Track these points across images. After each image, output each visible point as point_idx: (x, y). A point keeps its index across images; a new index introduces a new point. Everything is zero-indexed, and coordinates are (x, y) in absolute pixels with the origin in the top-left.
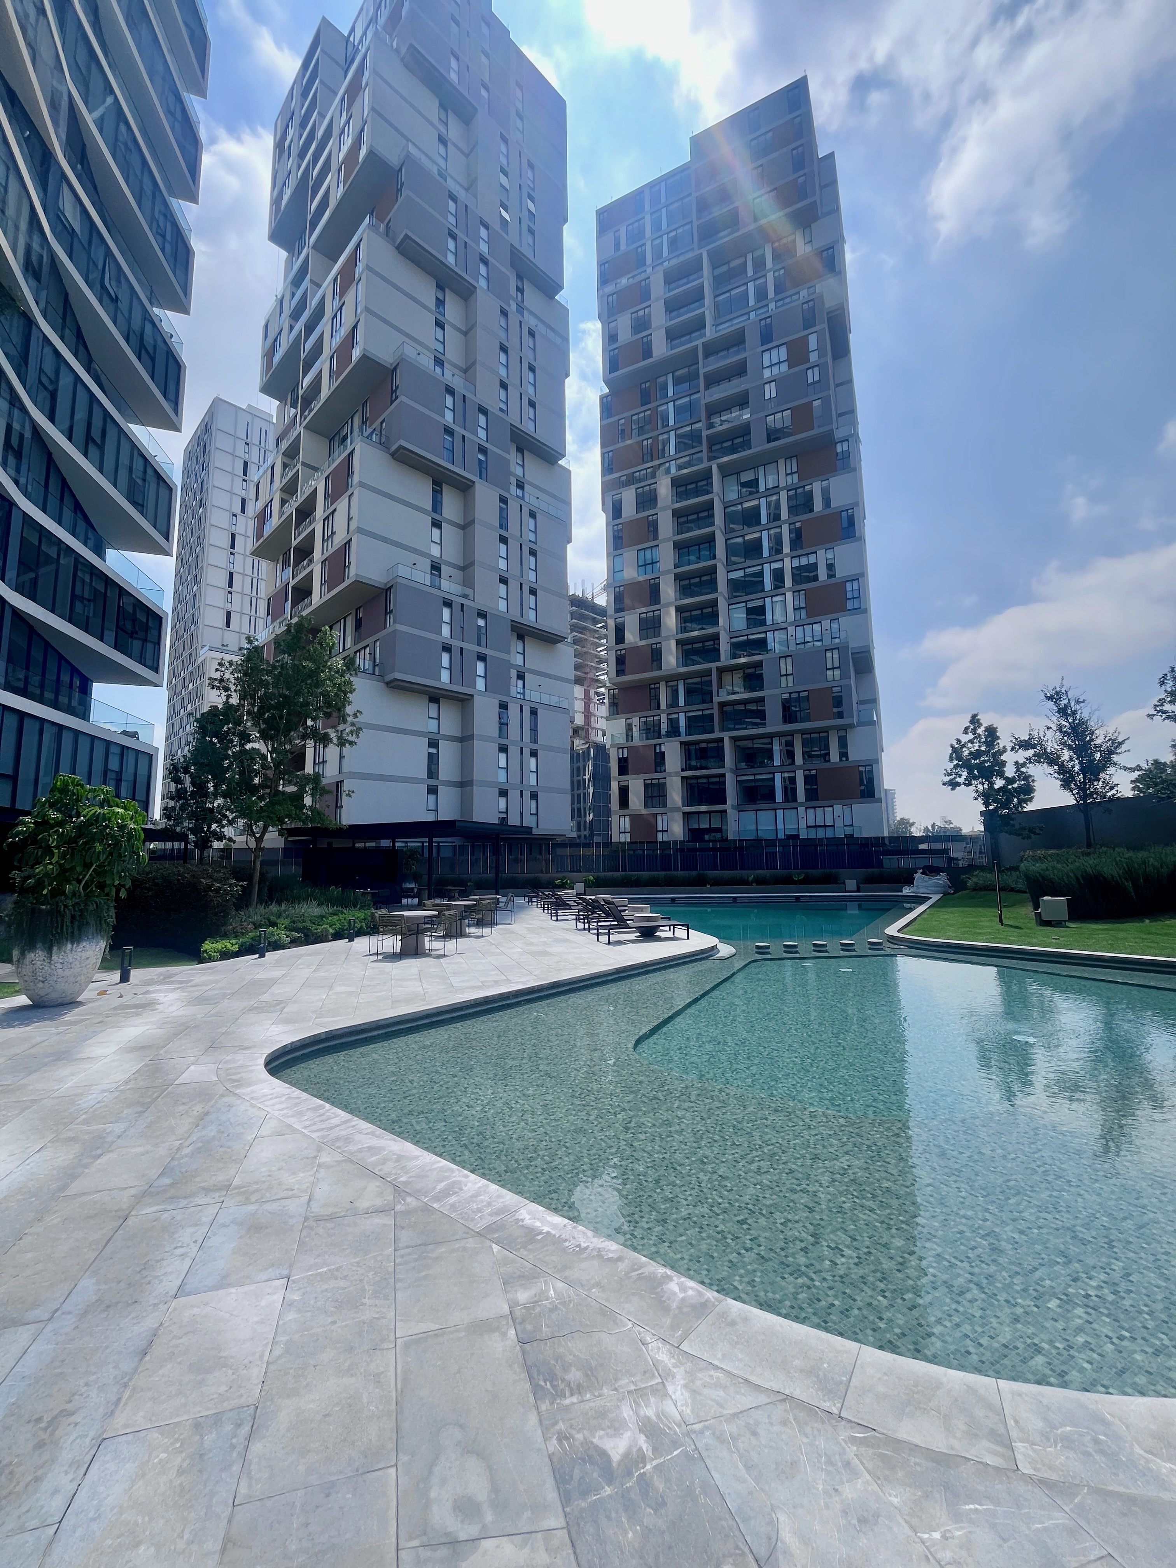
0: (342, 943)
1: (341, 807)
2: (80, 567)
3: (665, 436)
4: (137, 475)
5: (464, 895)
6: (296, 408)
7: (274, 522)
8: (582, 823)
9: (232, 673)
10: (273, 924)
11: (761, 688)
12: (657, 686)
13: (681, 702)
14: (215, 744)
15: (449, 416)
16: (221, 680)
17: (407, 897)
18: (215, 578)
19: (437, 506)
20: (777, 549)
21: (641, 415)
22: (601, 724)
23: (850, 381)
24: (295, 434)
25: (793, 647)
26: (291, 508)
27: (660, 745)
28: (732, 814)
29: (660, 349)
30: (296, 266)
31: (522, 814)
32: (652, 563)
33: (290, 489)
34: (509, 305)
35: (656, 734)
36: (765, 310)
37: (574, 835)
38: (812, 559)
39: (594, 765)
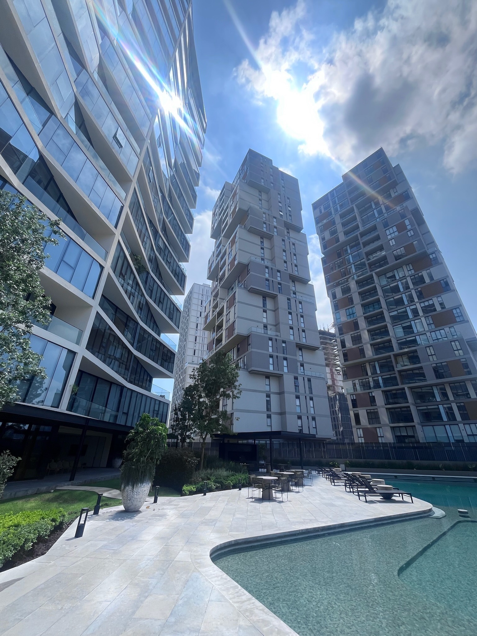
0: (236, 490)
1: (233, 424)
2: (153, 340)
3: (350, 267)
4: (172, 309)
5: (287, 468)
6: (217, 282)
7: (210, 318)
8: (338, 432)
9: (197, 372)
10: (209, 479)
11: (419, 363)
12: (365, 365)
13: (378, 372)
14: (189, 399)
15: (267, 275)
16: (194, 375)
17: (262, 468)
18: (191, 339)
19: (264, 305)
20: (411, 300)
21: (339, 261)
22: (340, 383)
23: (429, 232)
24: (218, 289)
25: (431, 342)
26: (216, 313)
27: (371, 392)
28: (418, 428)
29: (342, 238)
30: (218, 243)
31: (309, 427)
32: (353, 314)
33: (216, 307)
34: (285, 238)
35: (368, 388)
36: (383, 217)
37: (335, 438)
38: (431, 302)
39: (339, 403)
